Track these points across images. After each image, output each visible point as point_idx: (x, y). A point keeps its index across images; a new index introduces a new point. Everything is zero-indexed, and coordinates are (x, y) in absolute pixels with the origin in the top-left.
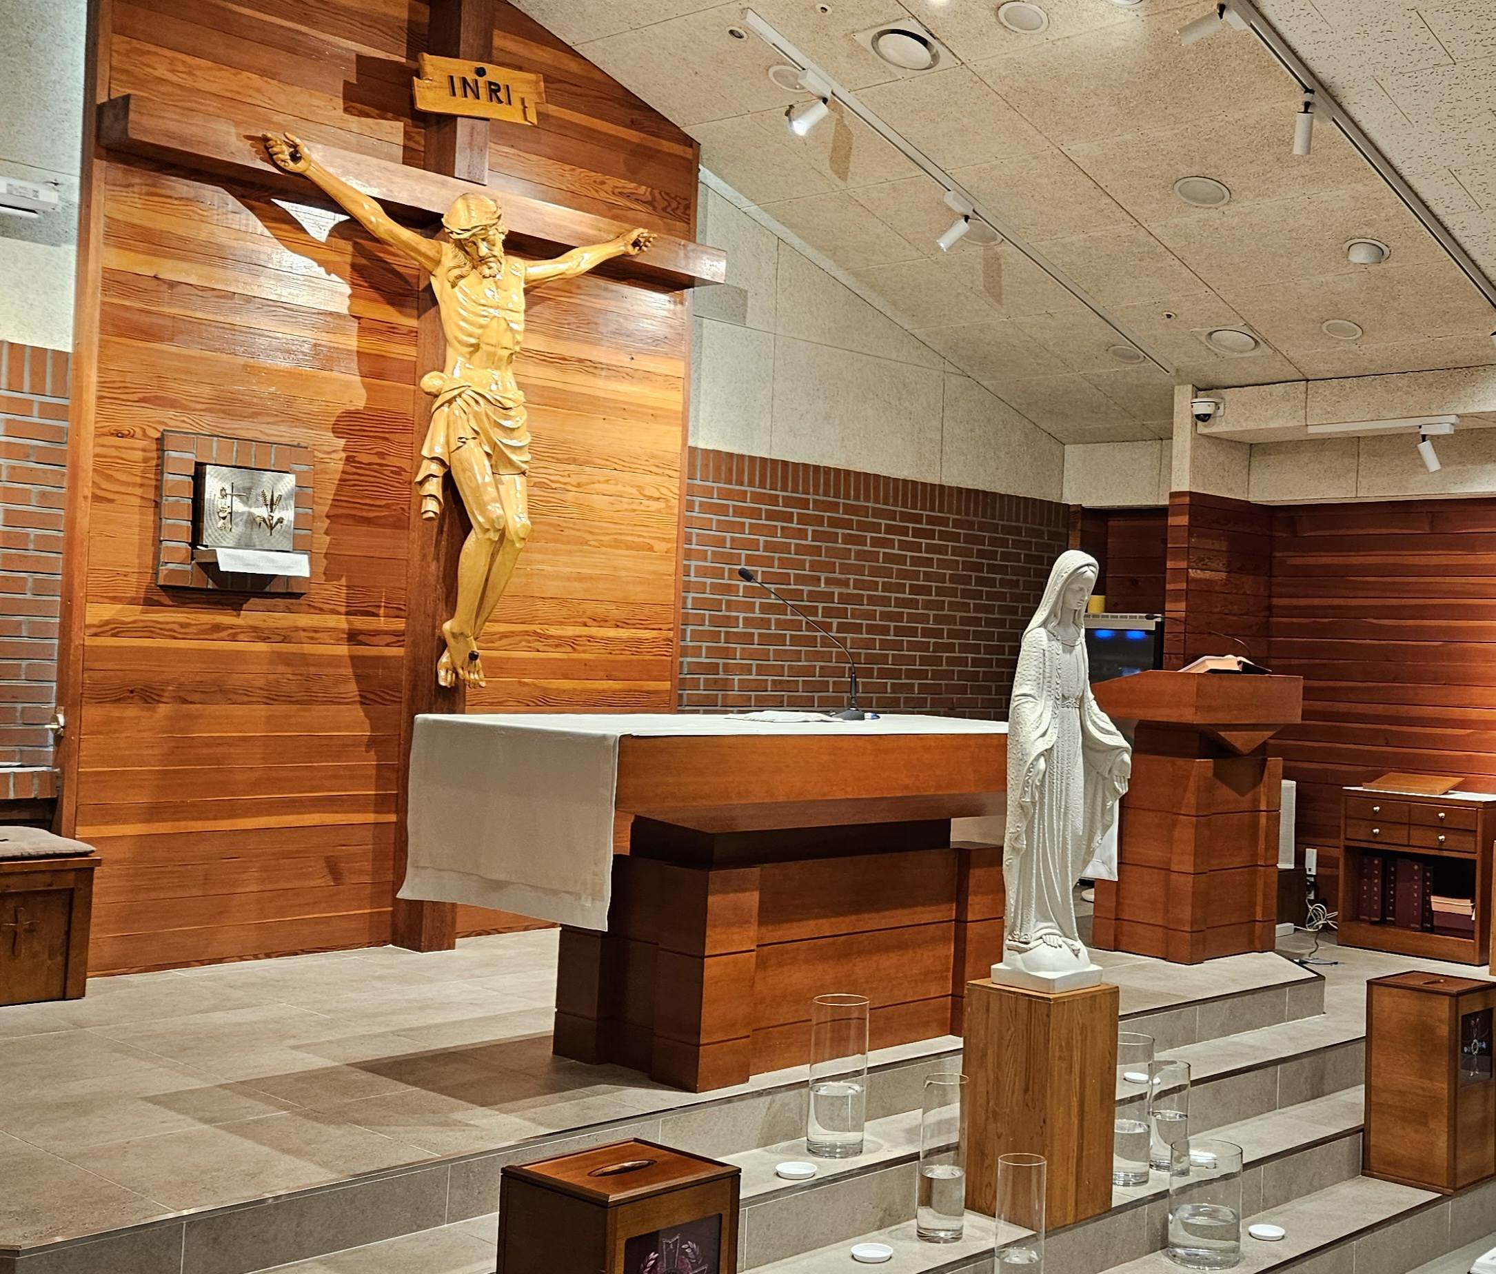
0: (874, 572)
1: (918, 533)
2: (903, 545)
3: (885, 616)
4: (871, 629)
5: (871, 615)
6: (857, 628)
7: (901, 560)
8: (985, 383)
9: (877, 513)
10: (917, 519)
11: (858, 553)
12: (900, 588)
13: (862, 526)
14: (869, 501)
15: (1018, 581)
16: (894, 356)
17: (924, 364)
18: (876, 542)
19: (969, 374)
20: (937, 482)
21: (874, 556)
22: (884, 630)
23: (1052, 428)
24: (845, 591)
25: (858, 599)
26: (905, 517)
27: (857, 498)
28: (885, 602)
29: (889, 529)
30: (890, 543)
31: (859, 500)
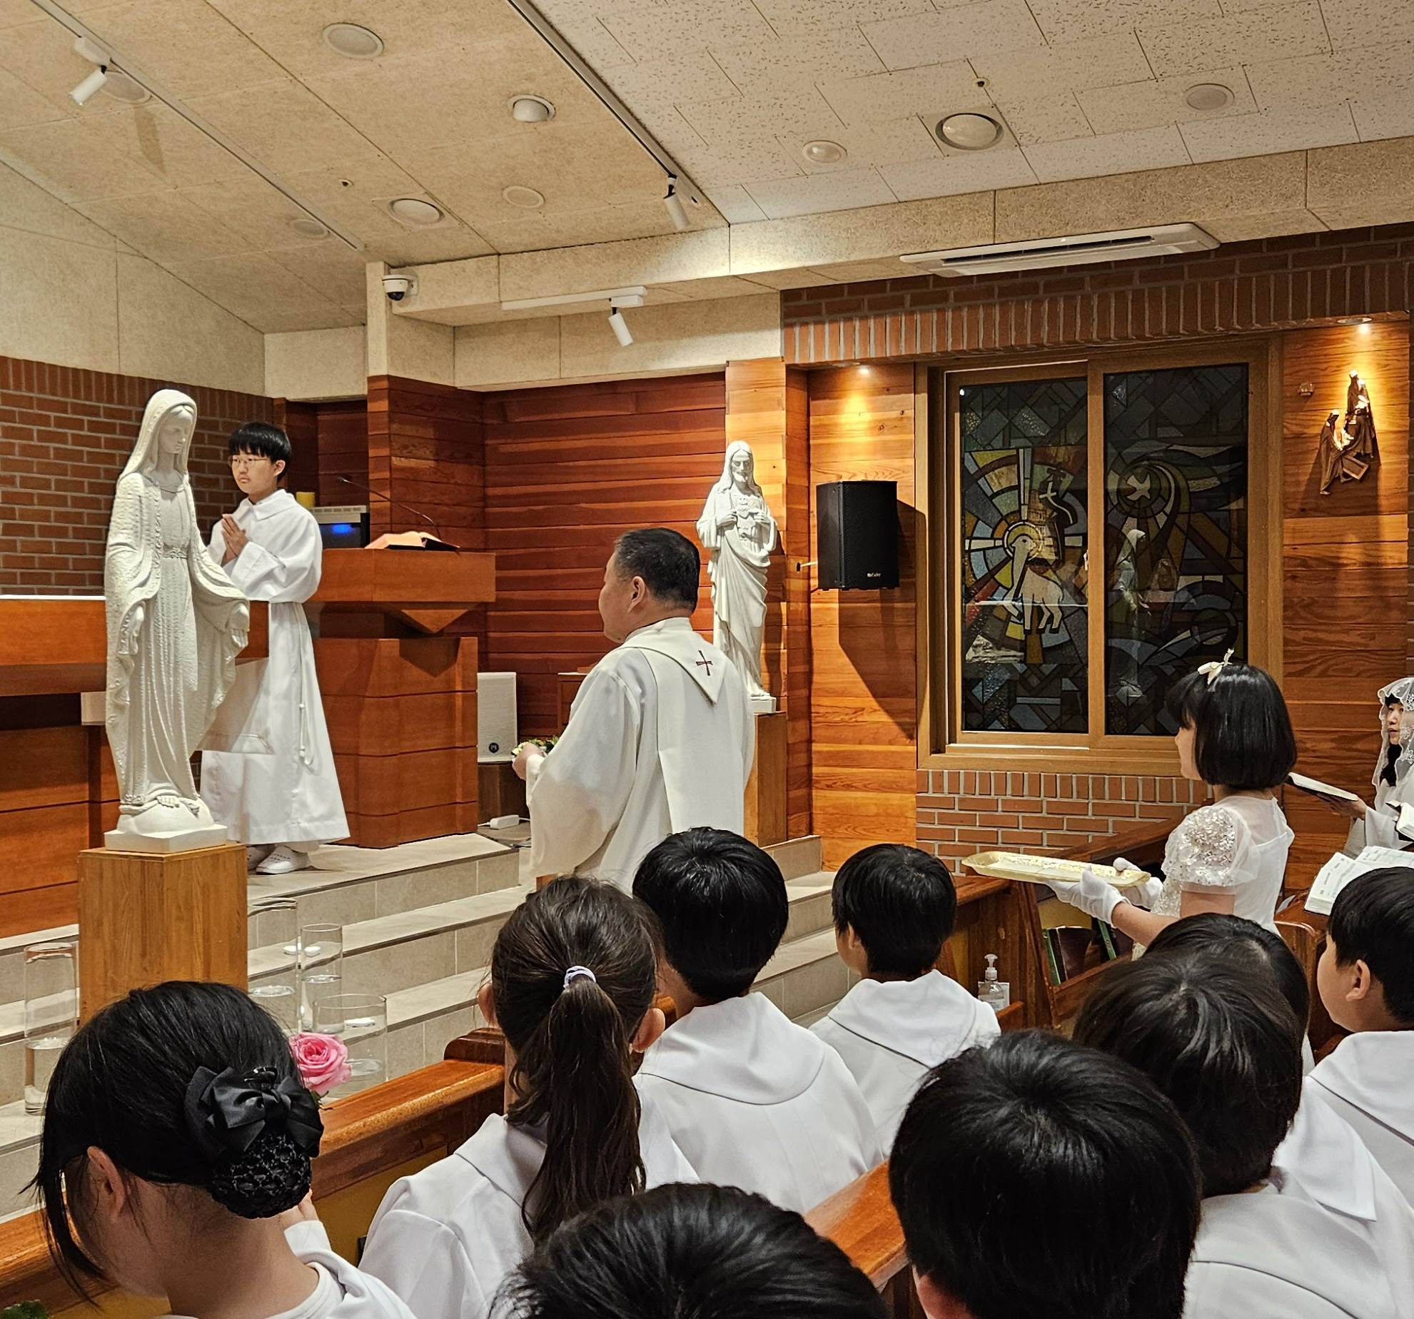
0: (45, 469)
1: (94, 426)
2: (78, 440)
3: (61, 517)
4: (45, 531)
5: (45, 515)
6: (29, 530)
7: (77, 456)
8: (162, 264)
9: (43, 404)
10: (93, 411)
11: (23, 448)
12: (78, 487)
13: (25, 418)
14: (32, 392)
15: (217, 480)
16: (53, 232)
17: (93, 242)
18: (44, 436)
19: (146, 254)
20: (114, 371)
21: (44, 452)
22: (62, 532)
23: (248, 316)
24: (10, 489)
25: (29, 499)
26: (77, 409)
27: (18, 387)
28: (61, 501)
29: (60, 423)
30: (62, 438)
31: (21, 390)
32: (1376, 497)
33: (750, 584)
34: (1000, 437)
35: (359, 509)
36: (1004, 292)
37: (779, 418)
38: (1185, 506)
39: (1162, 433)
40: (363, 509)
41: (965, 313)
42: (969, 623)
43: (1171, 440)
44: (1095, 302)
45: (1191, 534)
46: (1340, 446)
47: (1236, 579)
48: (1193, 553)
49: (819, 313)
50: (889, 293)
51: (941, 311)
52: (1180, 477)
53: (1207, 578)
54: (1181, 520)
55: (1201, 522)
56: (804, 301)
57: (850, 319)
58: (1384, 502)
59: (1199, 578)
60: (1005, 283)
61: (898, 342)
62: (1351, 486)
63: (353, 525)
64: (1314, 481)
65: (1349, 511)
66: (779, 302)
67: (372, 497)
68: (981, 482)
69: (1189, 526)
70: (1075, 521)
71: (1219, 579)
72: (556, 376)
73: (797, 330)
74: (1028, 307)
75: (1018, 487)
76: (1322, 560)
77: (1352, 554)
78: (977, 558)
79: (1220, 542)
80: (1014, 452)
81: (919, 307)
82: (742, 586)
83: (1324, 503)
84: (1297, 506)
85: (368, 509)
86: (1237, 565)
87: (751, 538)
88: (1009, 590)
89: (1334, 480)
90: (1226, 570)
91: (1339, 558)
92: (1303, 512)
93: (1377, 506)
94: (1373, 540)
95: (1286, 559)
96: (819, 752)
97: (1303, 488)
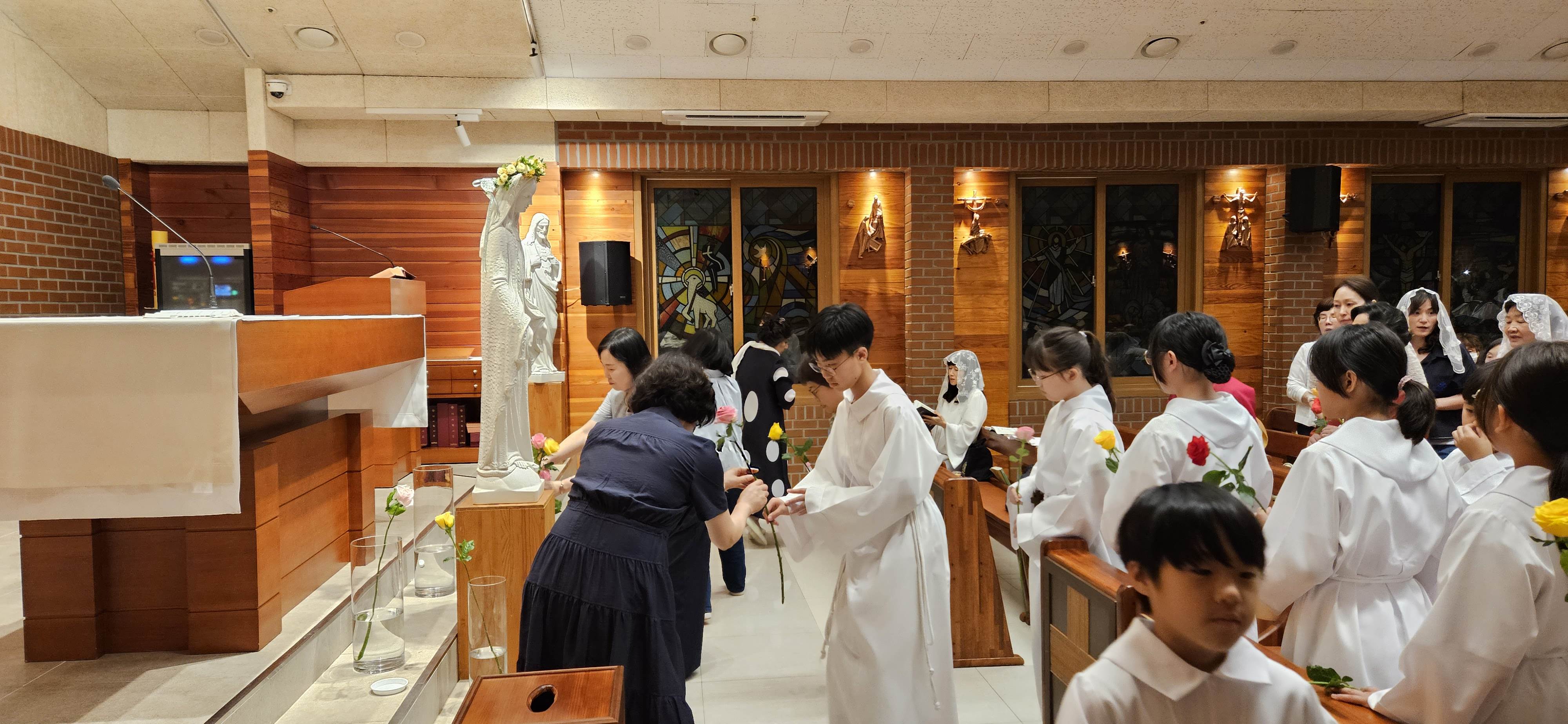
5: (22, 248)
9: (17, 162)
13: (8, 173)
18: (20, 187)
22: (32, 261)
28: (31, 237)
32: (884, 260)
33: (551, 302)
34: (679, 219)
35: (243, 246)
36: (700, 137)
37: (558, 200)
38: (785, 262)
39: (773, 221)
40: (247, 246)
41: (676, 147)
42: (662, 326)
43: (777, 226)
44: (752, 147)
45: (789, 276)
46: (870, 233)
47: (812, 301)
48: (789, 286)
49: (583, 138)
50: (629, 131)
51: (662, 144)
52: (781, 245)
53: (797, 300)
54: (783, 269)
55: (793, 270)
56: (572, 130)
57: (604, 144)
58: (887, 262)
59: (792, 300)
60: (700, 132)
61: (635, 161)
62: (873, 254)
63: (236, 257)
64: (856, 251)
65: (874, 267)
66: (554, 128)
67: (254, 237)
68: (668, 244)
69: (787, 272)
70: (723, 268)
71: (803, 301)
72: (385, 160)
73: (568, 146)
74: (714, 147)
75: (690, 248)
76: (859, 292)
77: (873, 288)
78: (666, 289)
79: (803, 282)
80: (686, 228)
81: (648, 141)
82: (546, 303)
83: (860, 263)
84: (847, 264)
85: (251, 246)
86: (812, 293)
87: (548, 273)
88: (686, 306)
89: (866, 250)
90: (807, 296)
91: (867, 290)
92: (850, 267)
93: (884, 264)
94: (883, 282)
95: (842, 291)
96: (575, 403)
97: (849, 254)
